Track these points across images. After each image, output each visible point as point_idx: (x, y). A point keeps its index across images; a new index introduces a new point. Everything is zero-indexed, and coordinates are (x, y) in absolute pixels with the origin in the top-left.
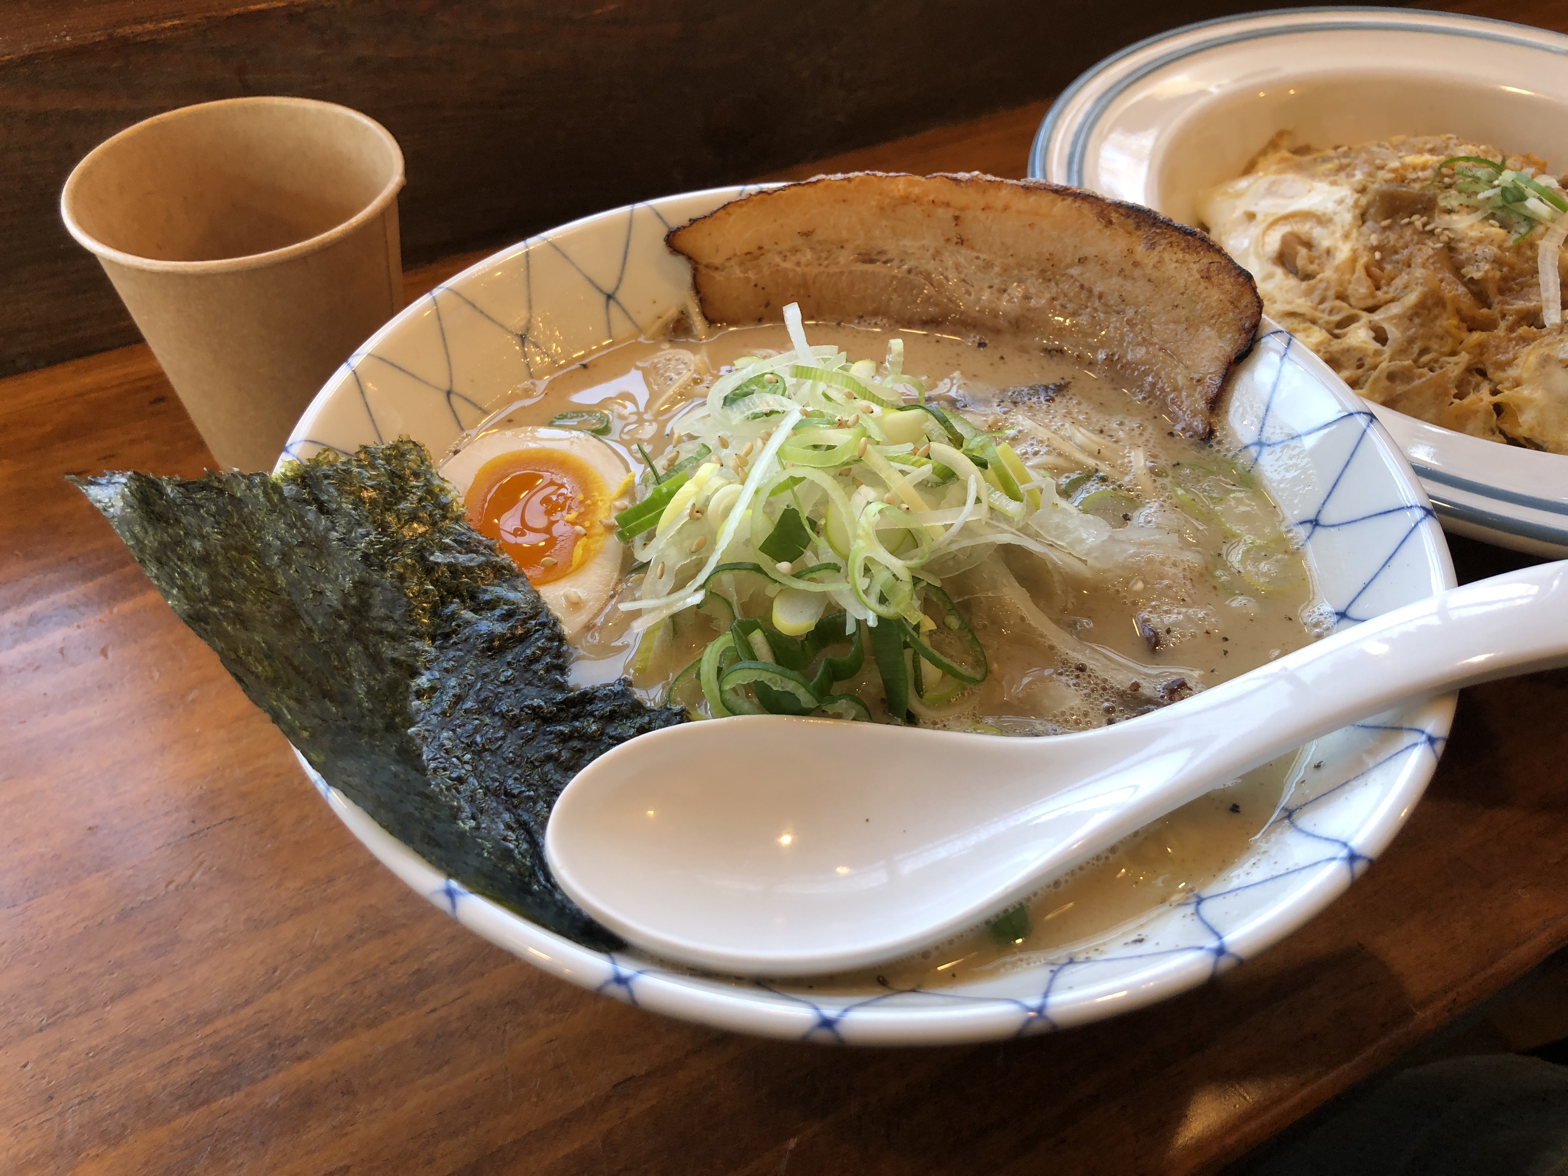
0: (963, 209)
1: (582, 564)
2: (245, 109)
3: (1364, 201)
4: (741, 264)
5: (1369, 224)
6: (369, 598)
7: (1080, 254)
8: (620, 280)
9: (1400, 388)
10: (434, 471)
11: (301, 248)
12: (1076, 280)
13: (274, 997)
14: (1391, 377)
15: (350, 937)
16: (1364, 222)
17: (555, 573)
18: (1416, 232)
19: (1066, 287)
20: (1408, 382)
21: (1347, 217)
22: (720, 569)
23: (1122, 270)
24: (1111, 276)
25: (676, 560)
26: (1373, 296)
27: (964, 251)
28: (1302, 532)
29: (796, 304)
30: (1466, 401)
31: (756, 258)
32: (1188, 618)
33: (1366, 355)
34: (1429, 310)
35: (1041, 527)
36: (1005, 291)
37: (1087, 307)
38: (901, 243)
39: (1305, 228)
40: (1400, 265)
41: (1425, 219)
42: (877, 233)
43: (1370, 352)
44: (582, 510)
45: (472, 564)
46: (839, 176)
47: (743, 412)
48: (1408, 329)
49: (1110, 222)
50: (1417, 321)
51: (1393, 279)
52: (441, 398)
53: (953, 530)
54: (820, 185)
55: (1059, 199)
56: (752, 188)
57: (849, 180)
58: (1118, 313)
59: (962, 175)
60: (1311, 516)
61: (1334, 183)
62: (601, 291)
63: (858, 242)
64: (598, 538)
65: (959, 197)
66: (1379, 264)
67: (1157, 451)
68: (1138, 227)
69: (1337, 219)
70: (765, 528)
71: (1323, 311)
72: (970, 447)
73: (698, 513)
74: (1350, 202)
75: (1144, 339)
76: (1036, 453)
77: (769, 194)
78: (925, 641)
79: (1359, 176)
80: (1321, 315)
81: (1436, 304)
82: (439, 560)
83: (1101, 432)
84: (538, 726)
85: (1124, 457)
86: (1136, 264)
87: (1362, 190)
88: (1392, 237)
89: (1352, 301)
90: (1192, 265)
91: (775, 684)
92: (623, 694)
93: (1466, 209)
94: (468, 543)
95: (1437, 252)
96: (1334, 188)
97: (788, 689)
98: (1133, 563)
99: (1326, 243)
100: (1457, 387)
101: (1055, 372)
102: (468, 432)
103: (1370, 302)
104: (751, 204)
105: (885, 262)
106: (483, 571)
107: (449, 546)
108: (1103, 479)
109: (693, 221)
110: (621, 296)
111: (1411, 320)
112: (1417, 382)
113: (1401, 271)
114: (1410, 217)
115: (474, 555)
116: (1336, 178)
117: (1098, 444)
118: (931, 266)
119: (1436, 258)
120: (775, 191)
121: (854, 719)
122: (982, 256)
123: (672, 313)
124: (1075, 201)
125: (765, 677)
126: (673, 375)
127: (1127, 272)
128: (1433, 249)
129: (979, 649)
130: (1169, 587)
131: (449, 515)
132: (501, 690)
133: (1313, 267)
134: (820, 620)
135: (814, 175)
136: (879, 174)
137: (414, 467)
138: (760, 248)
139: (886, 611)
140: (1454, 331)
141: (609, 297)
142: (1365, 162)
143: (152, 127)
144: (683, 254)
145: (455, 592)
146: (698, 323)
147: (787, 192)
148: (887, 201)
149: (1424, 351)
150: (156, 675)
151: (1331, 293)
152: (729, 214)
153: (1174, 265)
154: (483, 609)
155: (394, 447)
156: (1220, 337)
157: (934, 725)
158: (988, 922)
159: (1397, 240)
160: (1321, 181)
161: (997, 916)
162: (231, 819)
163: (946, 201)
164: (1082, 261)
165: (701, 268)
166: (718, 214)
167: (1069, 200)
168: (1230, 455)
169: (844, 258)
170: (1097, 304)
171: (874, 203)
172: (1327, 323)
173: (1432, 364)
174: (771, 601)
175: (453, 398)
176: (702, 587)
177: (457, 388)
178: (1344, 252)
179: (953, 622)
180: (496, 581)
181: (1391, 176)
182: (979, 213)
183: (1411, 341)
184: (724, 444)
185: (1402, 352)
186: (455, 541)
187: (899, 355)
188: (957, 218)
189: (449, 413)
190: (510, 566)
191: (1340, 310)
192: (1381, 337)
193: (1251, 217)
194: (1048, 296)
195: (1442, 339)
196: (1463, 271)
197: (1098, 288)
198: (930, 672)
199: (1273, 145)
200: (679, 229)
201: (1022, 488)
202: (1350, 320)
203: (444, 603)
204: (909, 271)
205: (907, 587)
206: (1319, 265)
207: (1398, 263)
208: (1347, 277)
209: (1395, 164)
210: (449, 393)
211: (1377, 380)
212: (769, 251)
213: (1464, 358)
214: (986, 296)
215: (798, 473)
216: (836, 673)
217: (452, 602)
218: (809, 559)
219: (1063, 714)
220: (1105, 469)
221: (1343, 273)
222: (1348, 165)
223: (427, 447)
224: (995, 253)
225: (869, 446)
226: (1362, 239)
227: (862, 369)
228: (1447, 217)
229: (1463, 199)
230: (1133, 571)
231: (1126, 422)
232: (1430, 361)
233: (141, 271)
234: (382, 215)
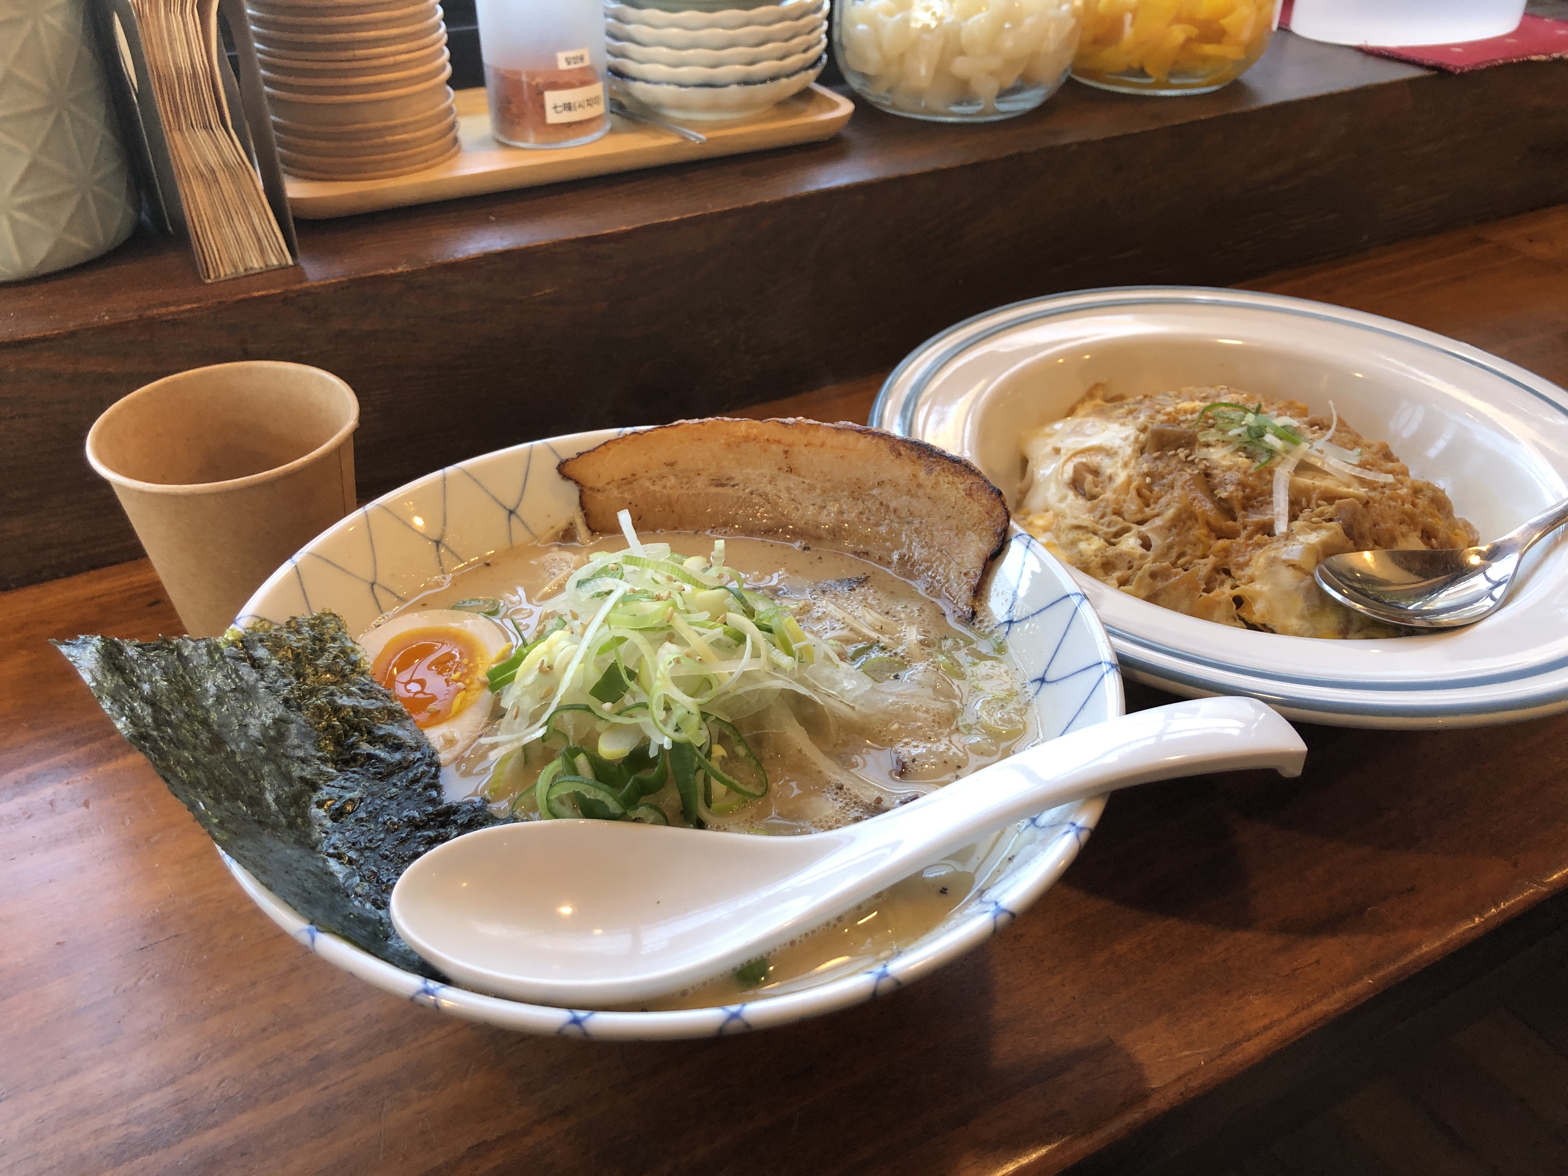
0: (790, 445)
1: (459, 712)
2: (240, 371)
3: (1142, 437)
4: (618, 487)
5: (1145, 455)
6: (286, 731)
7: (879, 479)
8: (520, 500)
9: (1160, 584)
10: (348, 636)
11: (268, 475)
12: (877, 499)
13: (194, 1078)
14: (1153, 575)
15: (264, 1030)
16: (1142, 453)
17: (437, 718)
18: (1180, 461)
19: (869, 504)
20: (1167, 580)
21: (1128, 451)
22: (560, 709)
23: (910, 491)
24: (902, 496)
25: (529, 705)
26: (1141, 511)
27: (792, 477)
28: (1032, 688)
29: (627, 511)
30: (1212, 595)
31: (630, 483)
32: (930, 751)
33: (1134, 559)
34: (1184, 523)
35: (815, 679)
36: (825, 507)
37: (885, 519)
38: (744, 471)
39: (1096, 460)
40: (1166, 488)
41: (1187, 451)
42: (725, 463)
43: (1137, 556)
44: (466, 671)
45: (371, 707)
46: (696, 420)
47: (589, 592)
48: (1168, 537)
49: (900, 454)
50: (1174, 531)
51: (1159, 499)
52: (367, 587)
53: (734, 676)
54: (680, 427)
55: (861, 437)
56: (629, 430)
57: (702, 423)
58: (908, 523)
59: (791, 420)
60: (1040, 675)
61: (1123, 424)
62: (505, 507)
63: (711, 471)
64: (474, 692)
65: (788, 437)
66: (1150, 487)
67: (929, 628)
68: (919, 457)
69: (1121, 452)
70: (595, 676)
71: (1103, 525)
72: (761, 617)
73: (546, 670)
74: (1132, 438)
75: (926, 543)
76: (834, 629)
77: (641, 434)
78: (715, 765)
79: (1142, 418)
80: (1101, 527)
81: (1190, 518)
82: (345, 703)
83: (887, 613)
84: (411, 831)
85: (901, 632)
86: (919, 486)
87: (1143, 430)
88: (1160, 465)
89: (1126, 516)
90: (960, 486)
91: (589, 794)
92: (481, 809)
93: (1221, 444)
94: (369, 691)
95: (1194, 478)
96: (1123, 428)
97: (599, 798)
98: (893, 710)
99: (1109, 471)
100: (1206, 584)
101: (860, 567)
102: (387, 613)
103: (1139, 517)
104: (626, 442)
105: (733, 486)
106: (380, 712)
107: (355, 693)
108: (883, 649)
109: (580, 455)
110: (519, 511)
111: (1170, 530)
112: (1173, 580)
113: (1167, 492)
114: (1176, 450)
115: (374, 701)
116: (1126, 420)
117: (881, 622)
118: (769, 488)
119: (1191, 482)
120: (645, 432)
121: (652, 823)
122: (807, 481)
123: (562, 524)
124: (873, 438)
125: (581, 788)
126: (555, 571)
127: (913, 492)
128: (1191, 475)
129: (761, 773)
130: (920, 728)
131: (357, 670)
132: (386, 804)
133: (1098, 490)
134: (635, 750)
135: (676, 420)
136: (726, 419)
137: (333, 633)
138: (634, 475)
139: (681, 737)
140: (1203, 538)
141: (511, 512)
142: (1148, 407)
143: (166, 385)
144: (571, 479)
145: (355, 728)
146: (582, 531)
147: (655, 432)
148: (732, 439)
149: (1181, 555)
150: (128, 822)
151: (1109, 510)
152: (609, 449)
153: (946, 486)
154: (377, 742)
155: (319, 618)
156: (981, 540)
157: (718, 829)
158: (734, 969)
159: (1164, 468)
160: (1115, 422)
161: (742, 965)
162: (176, 936)
163: (777, 439)
164: (880, 484)
165: (585, 490)
166: (600, 449)
167: (870, 437)
168: (988, 630)
169: (700, 483)
170: (893, 516)
171: (722, 441)
172: (1106, 533)
173: (1187, 565)
174: (599, 734)
175: (375, 587)
176: (546, 723)
177: (380, 580)
178: (1121, 477)
179: (741, 751)
180: (389, 721)
181: (1165, 418)
182: (803, 448)
183: (1170, 547)
184: (575, 617)
185: (1163, 555)
186: (360, 689)
187: (720, 551)
188: (786, 452)
189: (372, 600)
190: (401, 710)
191: (1116, 523)
192: (1146, 544)
193: (1057, 451)
194: (857, 511)
195: (1195, 545)
196: (1215, 492)
197: (893, 505)
198: (718, 788)
199: (1090, 395)
200: (567, 460)
201: (794, 647)
202: (1126, 530)
203: (346, 735)
204: (752, 493)
205: (696, 719)
206: (1102, 488)
207: (1164, 486)
208: (1122, 497)
209: (1170, 409)
210: (373, 584)
211: (1141, 578)
212: (641, 477)
213: (1211, 560)
214: (811, 510)
215: (619, 633)
216: (643, 790)
217: (352, 736)
218: (628, 700)
219: (820, 821)
220: (885, 640)
221: (1119, 495)
222: (1135, 410)
223: (344, 618)
224: (816, 479)
225: (675, 614)
226: (1137, 467)
227: (693, 563)
228: (1205, 450)
229: (1219, 436)
230: (891, 716)
231: (909, 606)
232: (1186, 562)
233: (142, 492)
234: (338, 450)
